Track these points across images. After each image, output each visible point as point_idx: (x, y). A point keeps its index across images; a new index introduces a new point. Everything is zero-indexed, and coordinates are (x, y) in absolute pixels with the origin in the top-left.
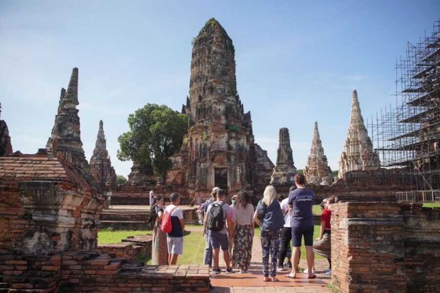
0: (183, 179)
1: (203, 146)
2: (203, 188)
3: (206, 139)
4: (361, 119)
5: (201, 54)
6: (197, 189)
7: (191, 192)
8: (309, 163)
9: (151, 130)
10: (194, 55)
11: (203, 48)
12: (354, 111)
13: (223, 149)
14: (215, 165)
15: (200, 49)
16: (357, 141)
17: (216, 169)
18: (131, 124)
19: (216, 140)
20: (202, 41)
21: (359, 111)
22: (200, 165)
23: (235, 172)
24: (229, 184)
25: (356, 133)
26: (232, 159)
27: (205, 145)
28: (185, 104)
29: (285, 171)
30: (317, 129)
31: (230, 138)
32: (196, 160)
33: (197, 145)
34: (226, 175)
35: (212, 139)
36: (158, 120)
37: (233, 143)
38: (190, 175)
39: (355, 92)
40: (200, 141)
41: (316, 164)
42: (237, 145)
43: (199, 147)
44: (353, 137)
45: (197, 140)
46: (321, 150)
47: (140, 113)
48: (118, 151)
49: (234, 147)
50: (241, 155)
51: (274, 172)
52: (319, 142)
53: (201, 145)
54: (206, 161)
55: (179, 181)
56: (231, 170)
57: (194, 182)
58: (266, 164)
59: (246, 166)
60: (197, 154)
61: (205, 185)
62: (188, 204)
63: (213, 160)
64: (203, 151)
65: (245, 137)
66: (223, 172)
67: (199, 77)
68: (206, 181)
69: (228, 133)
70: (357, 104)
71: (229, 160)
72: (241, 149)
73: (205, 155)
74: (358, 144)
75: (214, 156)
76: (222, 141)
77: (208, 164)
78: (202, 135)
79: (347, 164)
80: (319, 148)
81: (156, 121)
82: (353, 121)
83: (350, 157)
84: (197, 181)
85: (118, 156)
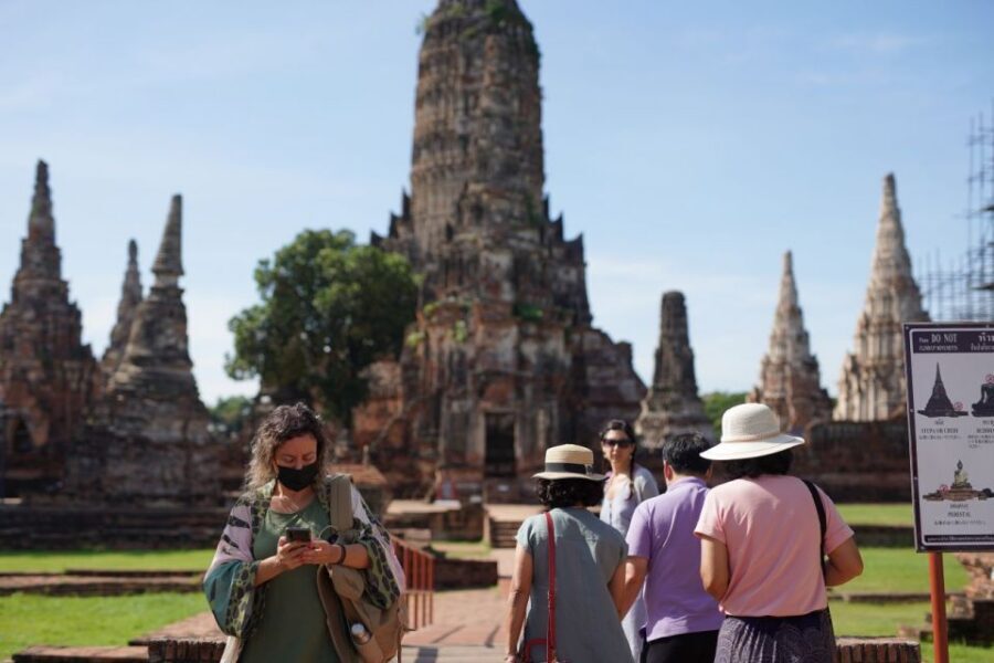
0: (407, 437)
1: (456, 358)
2: (456, 460)
3: (465, 340)
4: (904, 260)
5: (444, 67)
6: (441, 462)
7: (425, 468)
8: (764, 377)
9: (316, 303)
10: (423, 69)
11: (451, 51)
12: (885, 235)
13: (506, 365)
14: (487, 405)
15: (441, 54)
16: (891, 323)
17: (488, 415)
18: (263, 285)
19: (489, 342)
20: (446, 29)
21: (899, 234)
22: (449, 406)
23: (534, 422)
24: (519, 451)
25: (887, 299)
26: (528, 390)
27: (462, 355)
28: (398, 211)
29: (675, 411)
30: (789, 272)
31: (523, 336)
32: (440, 392)
33: (441, 354)
34: (511, 428)
35: (480, 337)
36: (335, 278)
37: (530, 349)
38: (425, 427)
39: (891, 180)
40: (448, 344)
41: (784, 379)
42: (541, 355)
43: (446, 359)
44: (880, 309)
45: (441, 339)
46: (802, 338)
47: (286, 257)
48: (227, 356)
49: (533, 359)
50: (549, 379)
51: (645, 413)
52: (794, 313)
53: (451, 354)
54: (463, 396)
55: (396, 441)
56: (524, 419)
57: (434, 445)
58: (627, 386)
59: (560, 406)
60: (441, 374)
61: (462, 454)
62: (420, 497)
63: (481, 393)
64: (459, 368)
65: (561, 334)
66: (504, 422)
67: (437, 136)
68: (464, 443)
69: (520, 325)
70: (894, 214)
71: (520, 394)
72: (549, 363)
73: (462, 381)
74: (891, 333)
75: (486, 384)
76: (505, 344)
77: (469, 403)
78: (454, 328)
79: (860, 390)
80: (793, 332)
81: (331, 282)
82: (882, 264)
83: (868, 370)
84: (442, 445)
85: (226, 367)
